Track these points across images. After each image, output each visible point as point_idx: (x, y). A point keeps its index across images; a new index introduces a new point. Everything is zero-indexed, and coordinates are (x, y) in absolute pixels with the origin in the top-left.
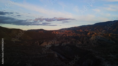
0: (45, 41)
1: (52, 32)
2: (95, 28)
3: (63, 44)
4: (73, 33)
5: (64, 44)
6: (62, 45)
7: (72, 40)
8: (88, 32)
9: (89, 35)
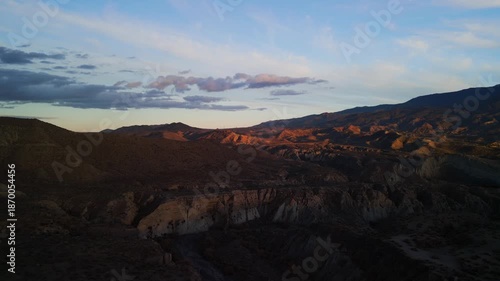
0: (175, 187)
1: (225, 136)
2: (417, 120)
3: (282, 207)
4: (322, 139)
5: (291, 212)
6: (279, 214)
7: (329, 178)
8: (393, 137)
9: (401, 149)
